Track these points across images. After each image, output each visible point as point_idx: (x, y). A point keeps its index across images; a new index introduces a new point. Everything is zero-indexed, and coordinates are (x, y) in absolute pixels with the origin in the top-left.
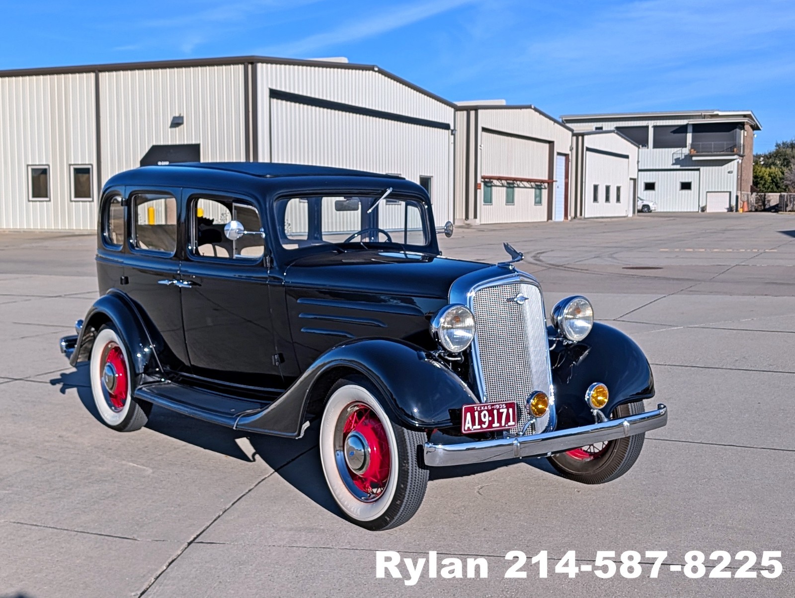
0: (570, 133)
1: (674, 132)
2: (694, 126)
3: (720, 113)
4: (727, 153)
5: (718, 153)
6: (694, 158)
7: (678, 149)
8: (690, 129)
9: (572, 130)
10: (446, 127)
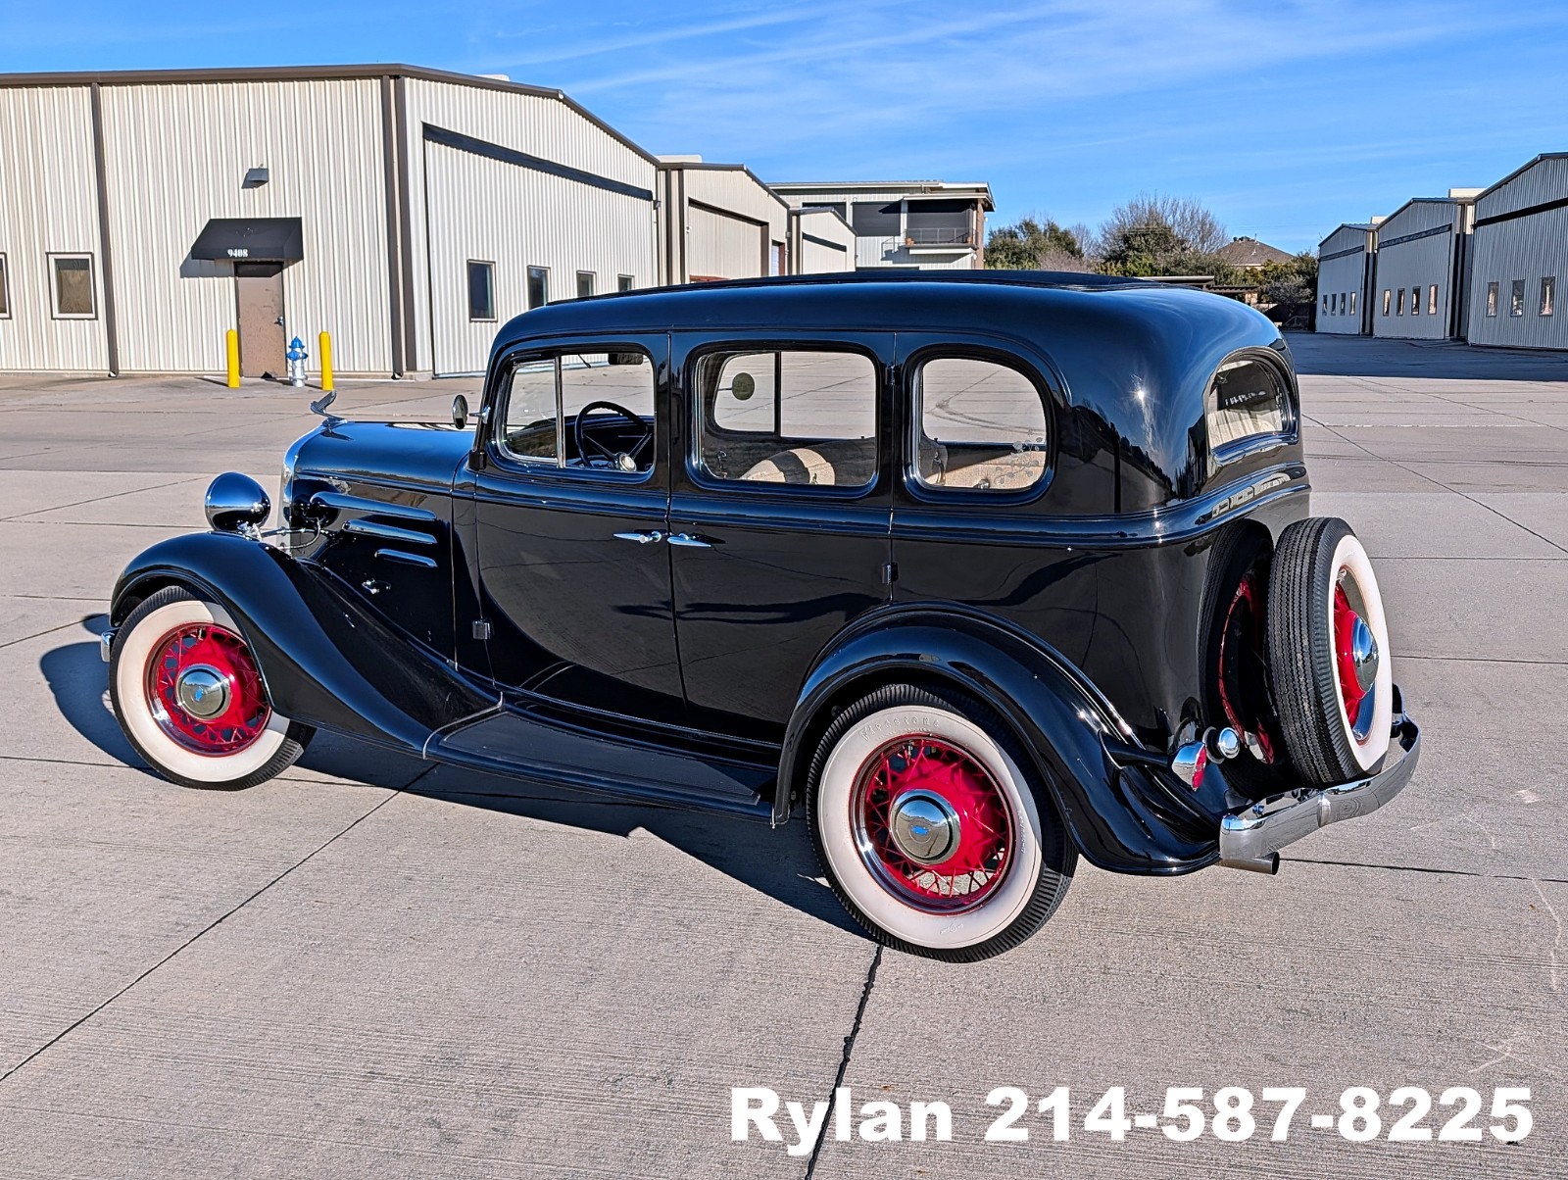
0: (785, 210)
1: (884, 211)
2: (910, 203)
3: (945, 186)
4: (957, 244)
5: (947, 244)
6: (912, 252)
7: (889, 237)
8: (905, 207)
9: (787, 206)
10: (645, 195)
